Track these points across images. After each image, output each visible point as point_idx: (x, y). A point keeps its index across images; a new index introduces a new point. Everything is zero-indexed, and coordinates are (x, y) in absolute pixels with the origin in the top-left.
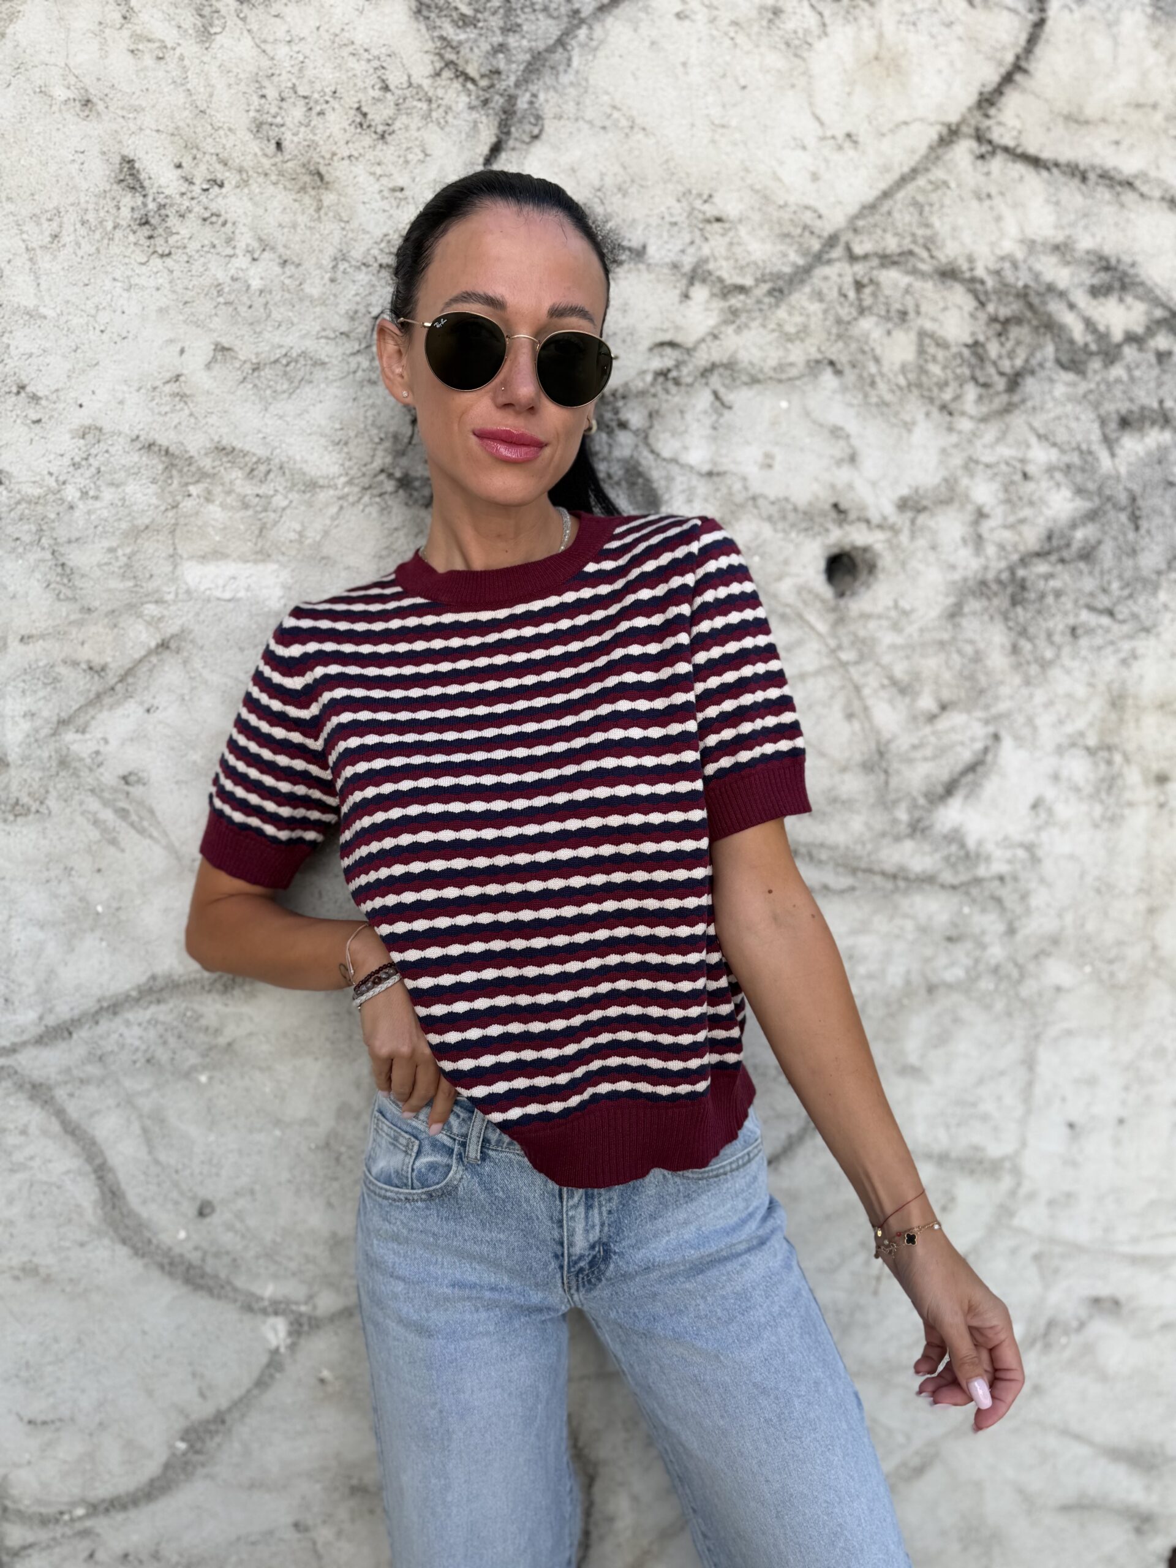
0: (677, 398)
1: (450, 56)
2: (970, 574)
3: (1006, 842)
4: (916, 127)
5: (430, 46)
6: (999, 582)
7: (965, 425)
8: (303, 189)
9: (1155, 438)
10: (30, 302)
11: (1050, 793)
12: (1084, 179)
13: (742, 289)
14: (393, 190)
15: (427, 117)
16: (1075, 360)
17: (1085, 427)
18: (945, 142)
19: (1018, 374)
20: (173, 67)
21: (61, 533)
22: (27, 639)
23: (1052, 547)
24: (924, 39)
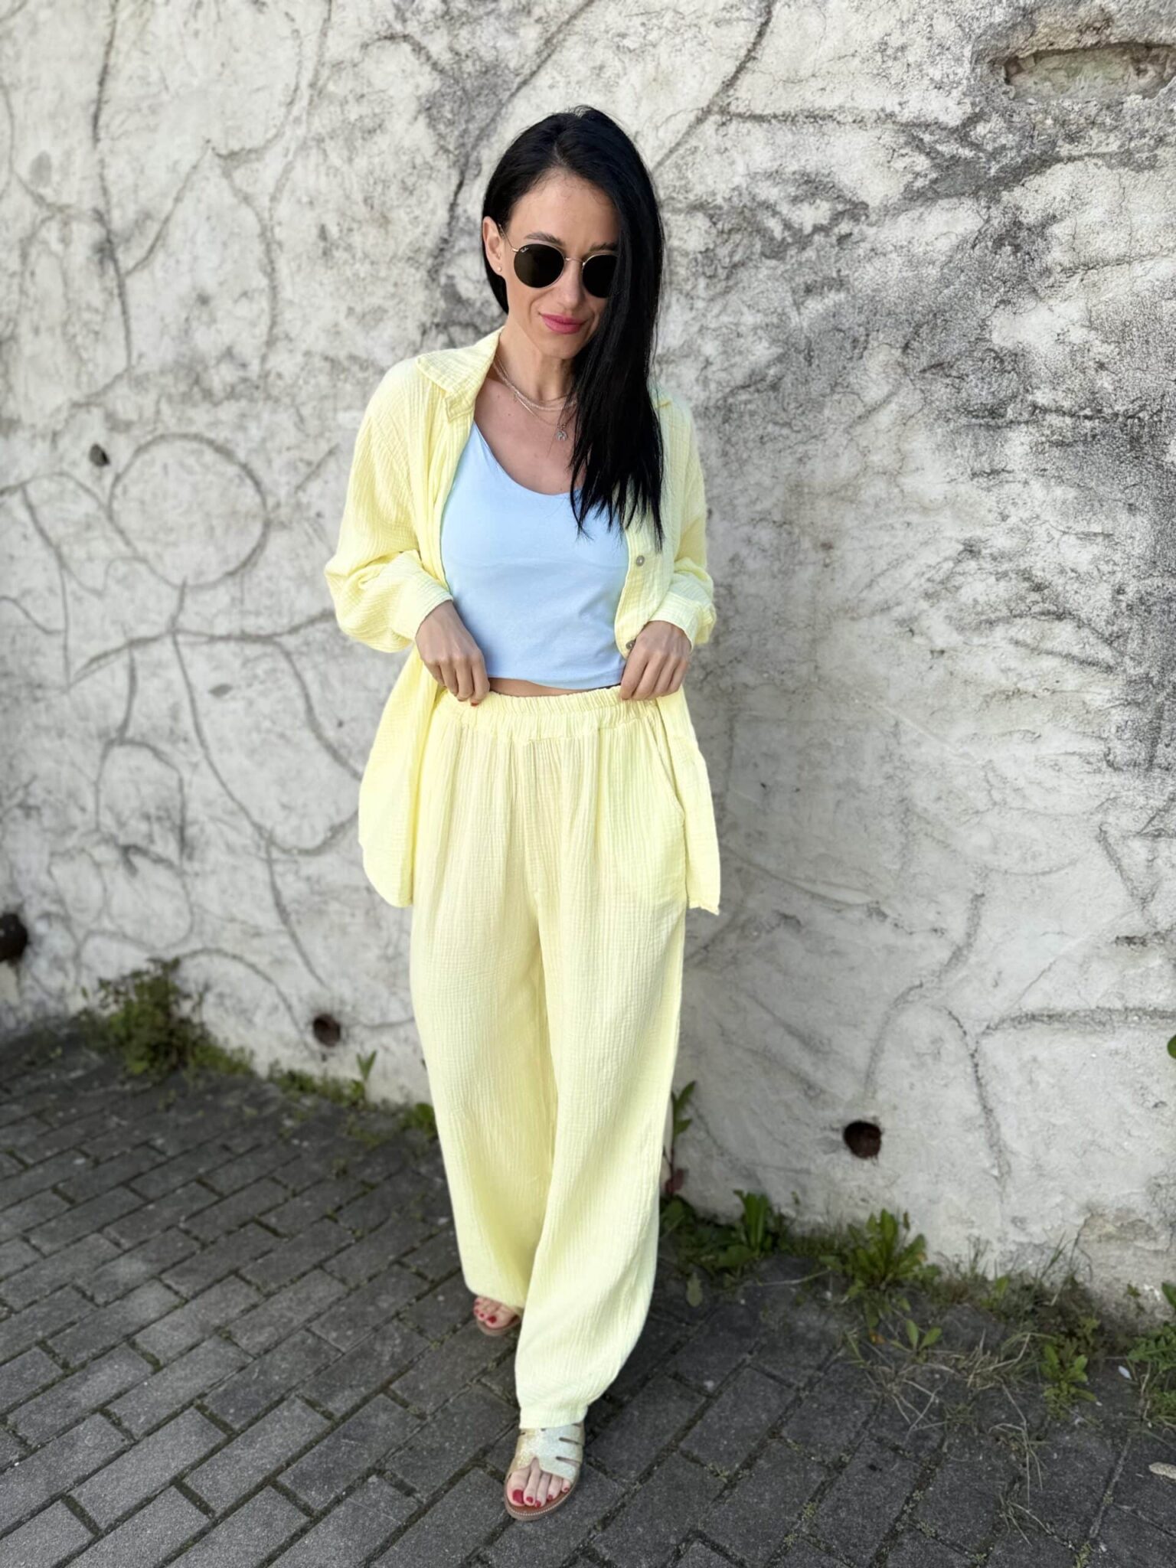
1: (442, 142)
2: (699, 403)
4: (679, 116)
5: (434, 139)
6: (718, 408)
7: (700, 304)
8: (381, 226)
9: (833, 298)
10: (290, 297)
12: (794, 121)
14: (416, 218)
15: (430, 177)
16: (776, 251)
17: (781, 296)
18: (700, 121)
19: (735, 266)
20: (339, 178)
21: (299, 400)
22: (288, 449)
23: (754, 381)
24: (685, 59)
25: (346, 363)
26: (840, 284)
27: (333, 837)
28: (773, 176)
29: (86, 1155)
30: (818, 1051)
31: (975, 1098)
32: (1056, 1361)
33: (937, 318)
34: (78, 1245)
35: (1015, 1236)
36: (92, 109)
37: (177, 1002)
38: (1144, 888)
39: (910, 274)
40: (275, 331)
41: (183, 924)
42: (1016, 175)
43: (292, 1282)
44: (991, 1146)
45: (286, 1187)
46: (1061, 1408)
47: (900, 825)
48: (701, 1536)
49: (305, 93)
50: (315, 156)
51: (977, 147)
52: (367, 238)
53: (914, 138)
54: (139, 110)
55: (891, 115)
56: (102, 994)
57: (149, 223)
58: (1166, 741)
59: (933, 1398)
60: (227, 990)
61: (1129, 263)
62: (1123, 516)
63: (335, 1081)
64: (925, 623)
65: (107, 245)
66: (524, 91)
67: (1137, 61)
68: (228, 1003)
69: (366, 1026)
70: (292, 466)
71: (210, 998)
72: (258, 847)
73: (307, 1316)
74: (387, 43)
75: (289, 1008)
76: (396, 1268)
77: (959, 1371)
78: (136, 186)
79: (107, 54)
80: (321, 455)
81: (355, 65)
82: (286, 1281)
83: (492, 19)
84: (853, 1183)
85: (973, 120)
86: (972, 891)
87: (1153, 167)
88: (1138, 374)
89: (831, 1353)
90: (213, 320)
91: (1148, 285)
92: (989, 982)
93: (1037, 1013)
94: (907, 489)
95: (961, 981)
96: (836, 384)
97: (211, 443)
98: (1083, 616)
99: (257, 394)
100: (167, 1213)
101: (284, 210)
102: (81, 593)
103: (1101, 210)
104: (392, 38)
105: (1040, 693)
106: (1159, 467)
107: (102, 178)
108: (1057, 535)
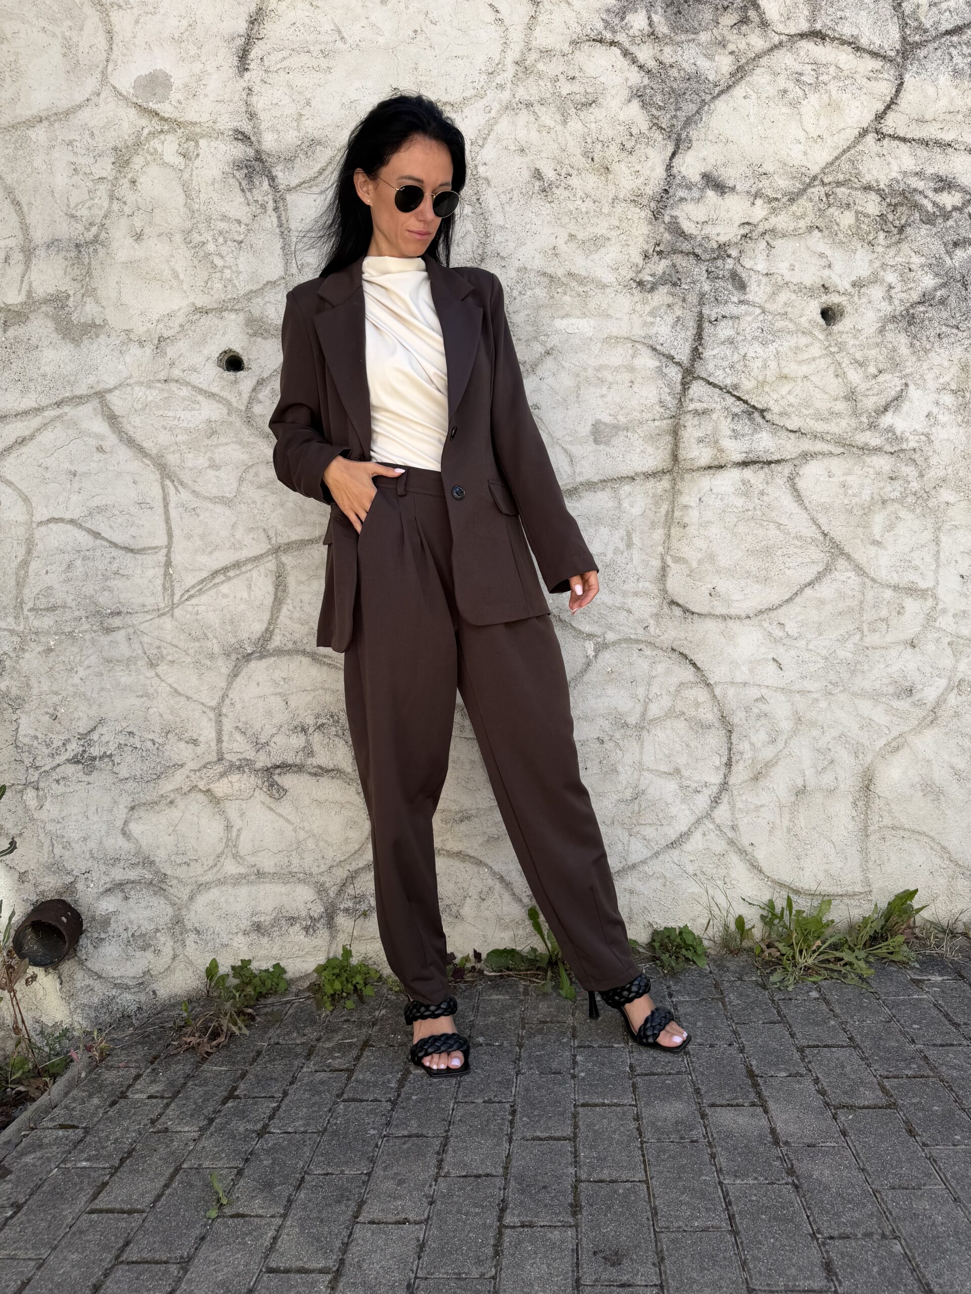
0: (751, 244)
1: (655, 121)
2: (887, 313)
3: (915, 432)
4: (848, 131)
5: (648, 119)
6: (902, 316)
7: (880, 249)
8: (601, 174)
10: (502, 223)
11: (935, 410)
12: (927, 145)
13: (777, 199)
14: (637, 171)
15: (647, 144)
16: (929, 220)
17: (937, 247)
18: (862, 135)
19: (903, 226)
20: (553, 135)
23: (925, 299)
24: (849, 96)
25: (564, 279)
28: (919, 174)
36: (240, 42)
40: (482, 250)
49: (511, 69)
50: (524, 116)
52: (588, 182)
54: (307, 52)
57: (319, 148)
65: (257, 163)
66: (723, 97)
74: (599, 44)
78: (299, 115)
80: (540, 355)
81: (565, 55)
83: (692, 45)
101: (488, 155)
104: (601, 41)
107: (248, 104)
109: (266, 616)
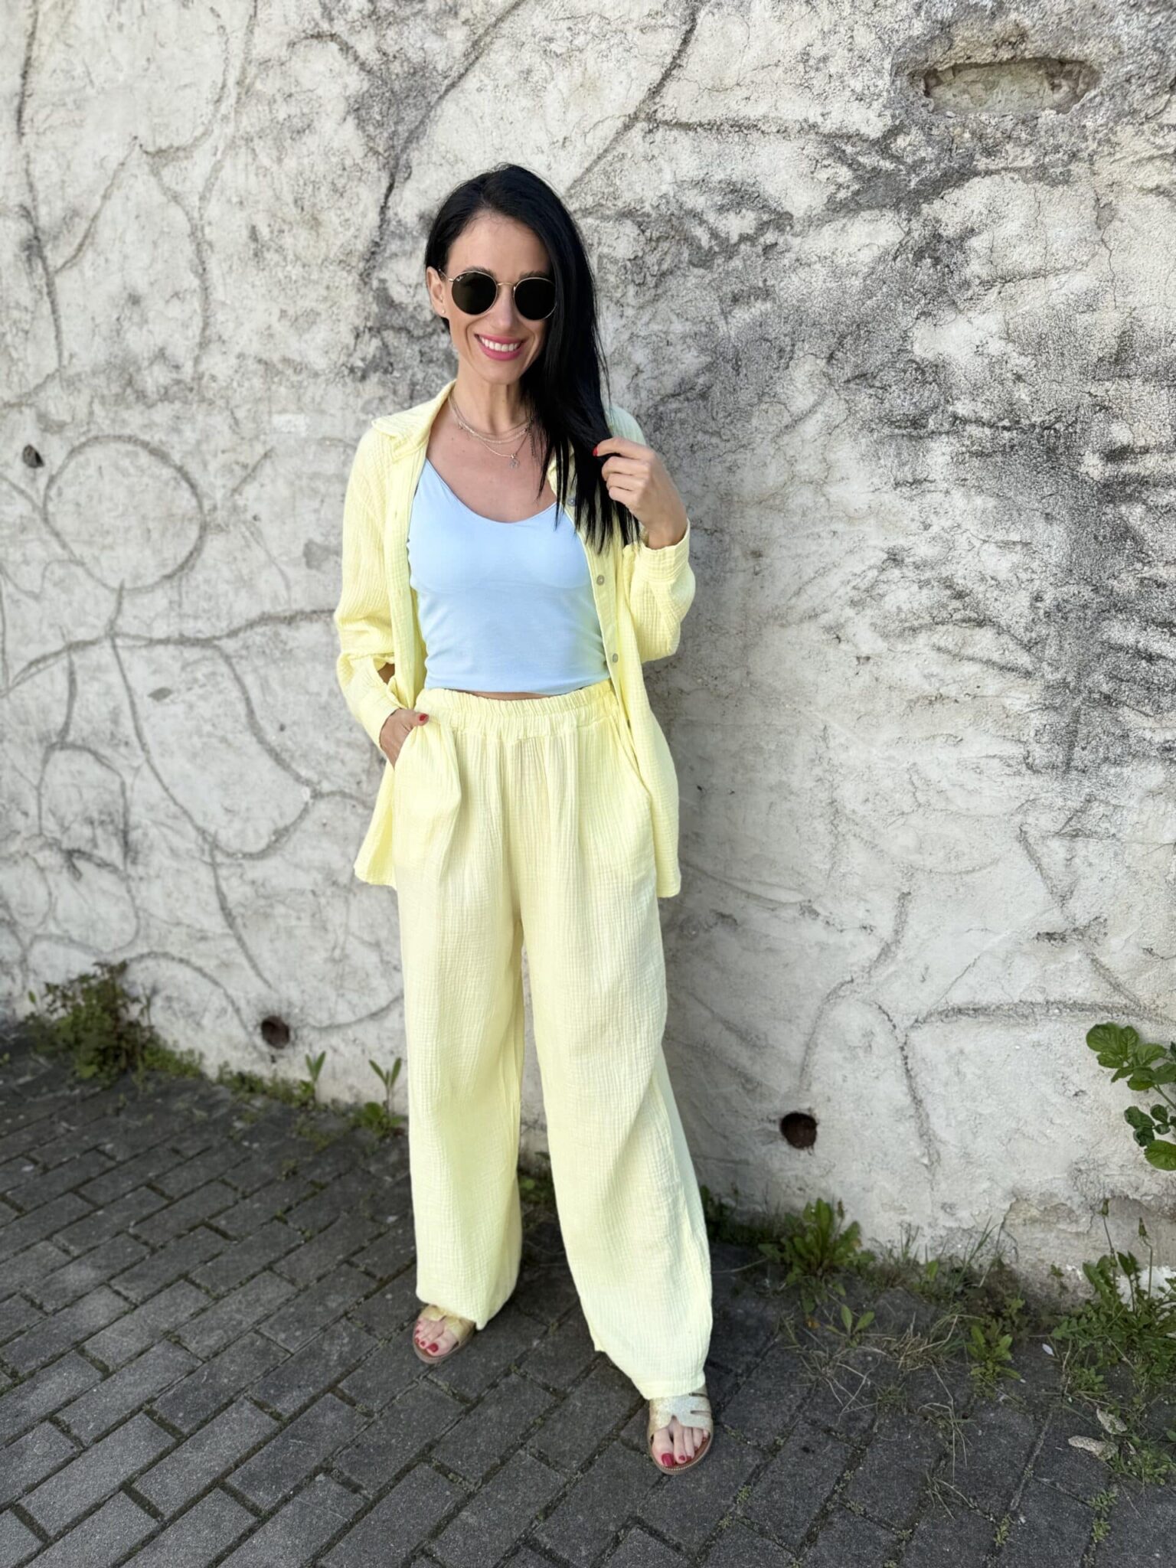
1: (371, 144)
4: (606, 123)
5: (364, 140)
6: (650, 415)
7: (630, 312)
8: (311, 228)
9: (760, 307)
10: (222, 298)
12: (720, 130)
14: (347, 220)
15: (360, 179)
16: (704, 260)
17: (708, 305)
18: (627, 127)
19: (663, 274)
20: (269, 178)
21: (233, 403)
22: (223, 452)
23: (683, 390)
24: (611, 65)
25: (280, 366)
26: (766, 293)
27: (277, 841)
28: (701, 184)
29: (35, 1162)
30: (754, 1046)
31: (905, 1089)
32: (982, 1341)
33: (861, 329)
34: (26, 1253)
35: (946, 1221)
36: (16, 102)
37: (125, 1006)
38: (1063, 886)
39: (834, 285)
40: (208, 333)
41: (129, 928)
42: (935, 188)
43: (242, 1284)
44: (921, 1136)
45: (236, 1189)
46: (987, 1386)
47: (829, 826)
48: (640, 1522)
49: (232, 91)
50: (244, 156)
51: (897, 159)
52: (297, 240)
53: (837, 149)
54: (64, 105)
55: (814, 126)
56: (50, 998)
57: (77, 220)
58: (1083, 744)
59: (866, 1380)
60: (176, 995)
61: (1045, 276)
62: (1040, 525)
63: (284, 1082)
64: (850, 630)
65: (35, 242)
66: (452, 93)
67: (1051, 76)
68: (176, 1006)
69: (314, 1028)
70: (228, 469)
71: (158, 1002)
72: (203, 851)
73: (256, 1318)
74: (315, 42)
75: (237, 1011)
76: (345, 1267)
77: (891, 1353)
78: (63, 182)
79: (30, 45)
80: (257, 458)
81: (282, 64)
82: (235, 1283)
83: (419, 20)
84: (790, 1174)
85: (893, 132)
86: (899, 890)
87: (1067, 182)
88: (1054, 386)
89: (768, 1339)
90: (146, 322)
91: (1063, 299)
92: (917, 977)
93: (963, 1007)
94: (833, 498)
95: (889, 976)
96: (764, 394)
97: (145, 445)
98: (1003, 623)
99: (190, 396)
100: (116, 1219)
101: (214, 210)
102: (18, 596)
103: (1017, 223)
104: (318, 36)
105: (962, 698)
106: (1074, 477)
107: (27, 173)
108: (977, 543)
109: (64, 710)
